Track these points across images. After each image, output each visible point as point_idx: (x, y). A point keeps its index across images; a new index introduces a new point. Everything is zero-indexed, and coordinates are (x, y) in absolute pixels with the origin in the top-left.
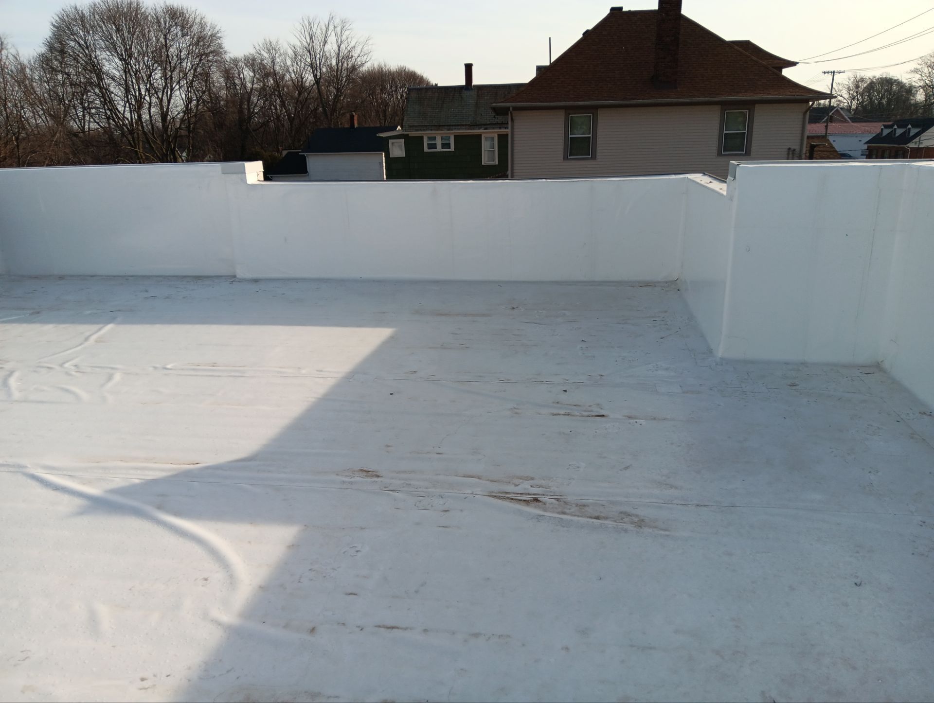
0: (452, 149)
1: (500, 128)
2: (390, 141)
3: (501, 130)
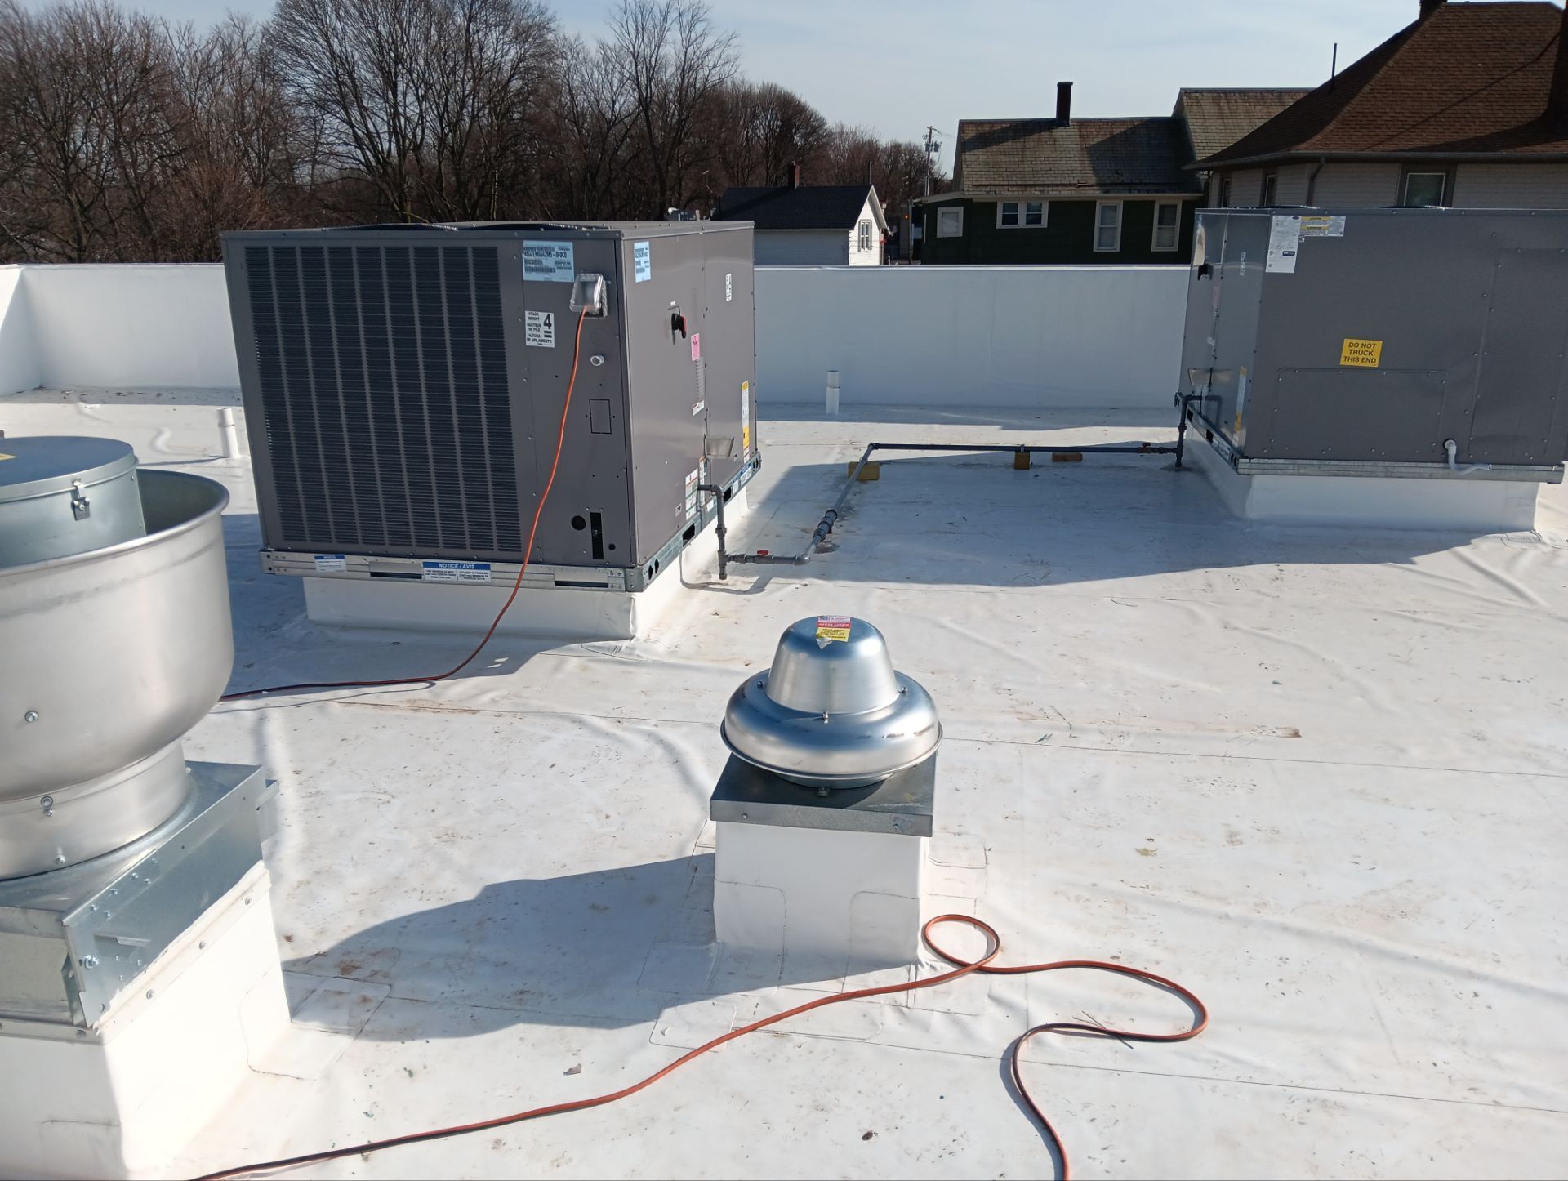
0: (1044, 223)
1: (1130, 191)
2: (940, 210)
3: (1131, 195)
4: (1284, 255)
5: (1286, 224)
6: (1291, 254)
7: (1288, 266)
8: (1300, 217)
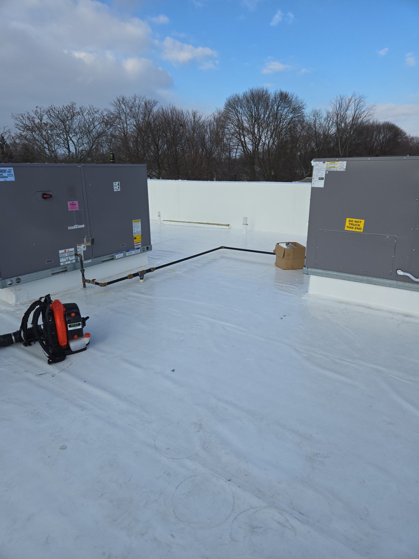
4: (319, 179)
5: (320, 165)
6: (322, 179)
7: (321, 184)
8: (326, 162)
